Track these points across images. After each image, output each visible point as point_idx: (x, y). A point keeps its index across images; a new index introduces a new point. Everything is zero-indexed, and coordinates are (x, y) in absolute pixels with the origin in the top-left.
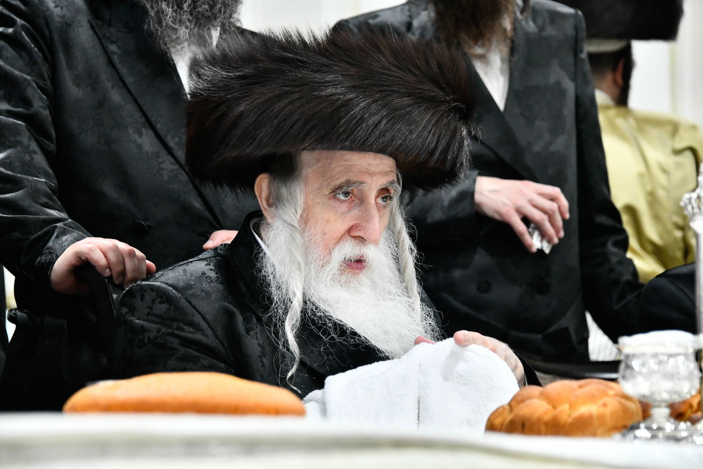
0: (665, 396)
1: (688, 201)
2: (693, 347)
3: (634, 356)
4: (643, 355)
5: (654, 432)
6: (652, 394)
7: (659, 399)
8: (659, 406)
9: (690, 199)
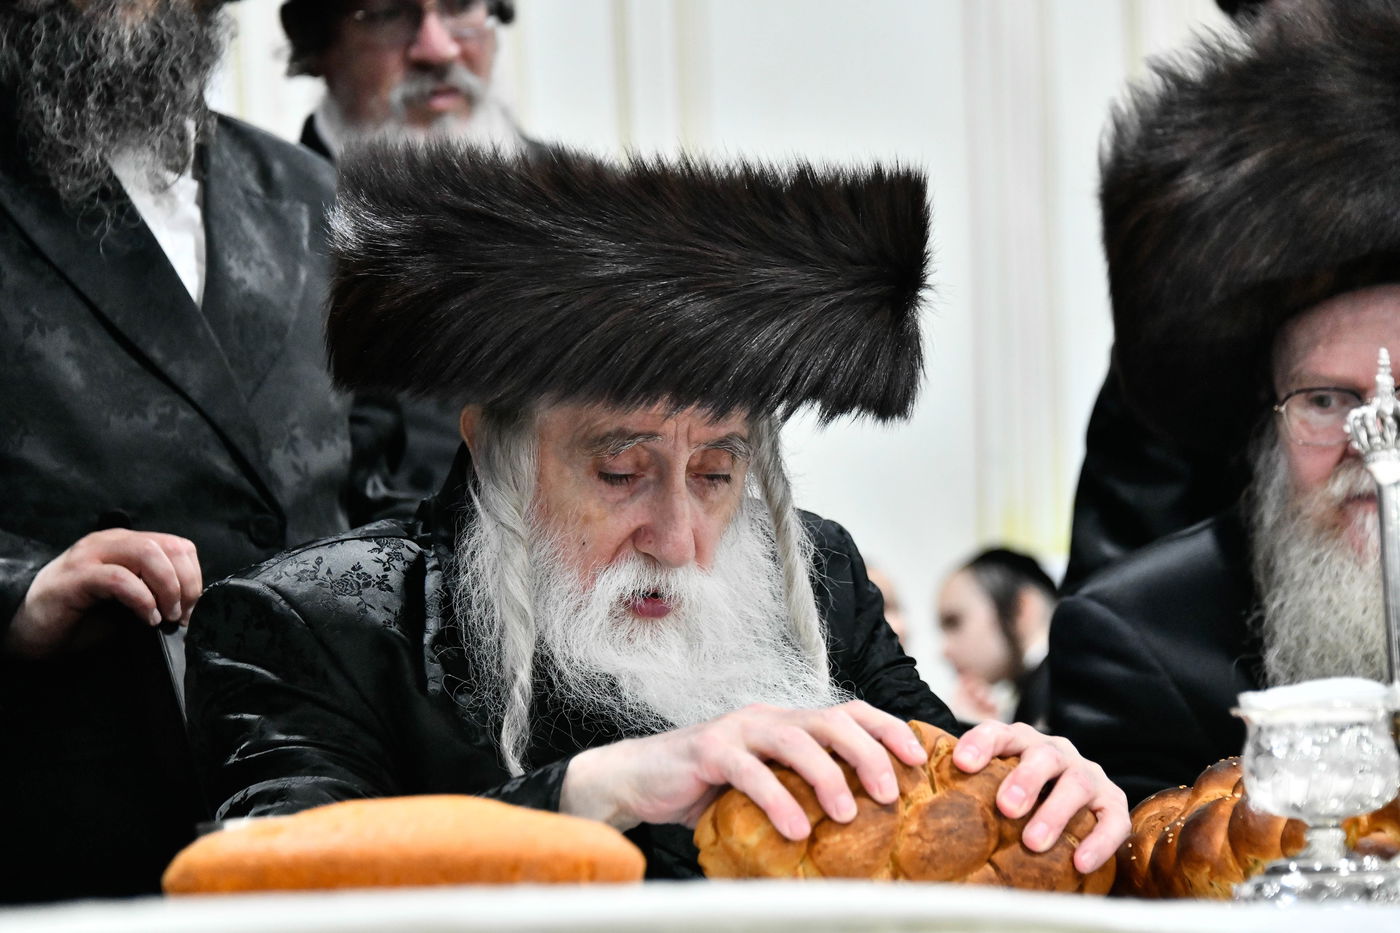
0: (1335, 806)
1: (1358, 423)
2: (1385, 707)
3: (1271, 729)
4: (1292, 726)
5: (1318, 878)
6: (1312, 803)
7: (1323, 812)
8: (1324, 827)
9: (1363, 418)
